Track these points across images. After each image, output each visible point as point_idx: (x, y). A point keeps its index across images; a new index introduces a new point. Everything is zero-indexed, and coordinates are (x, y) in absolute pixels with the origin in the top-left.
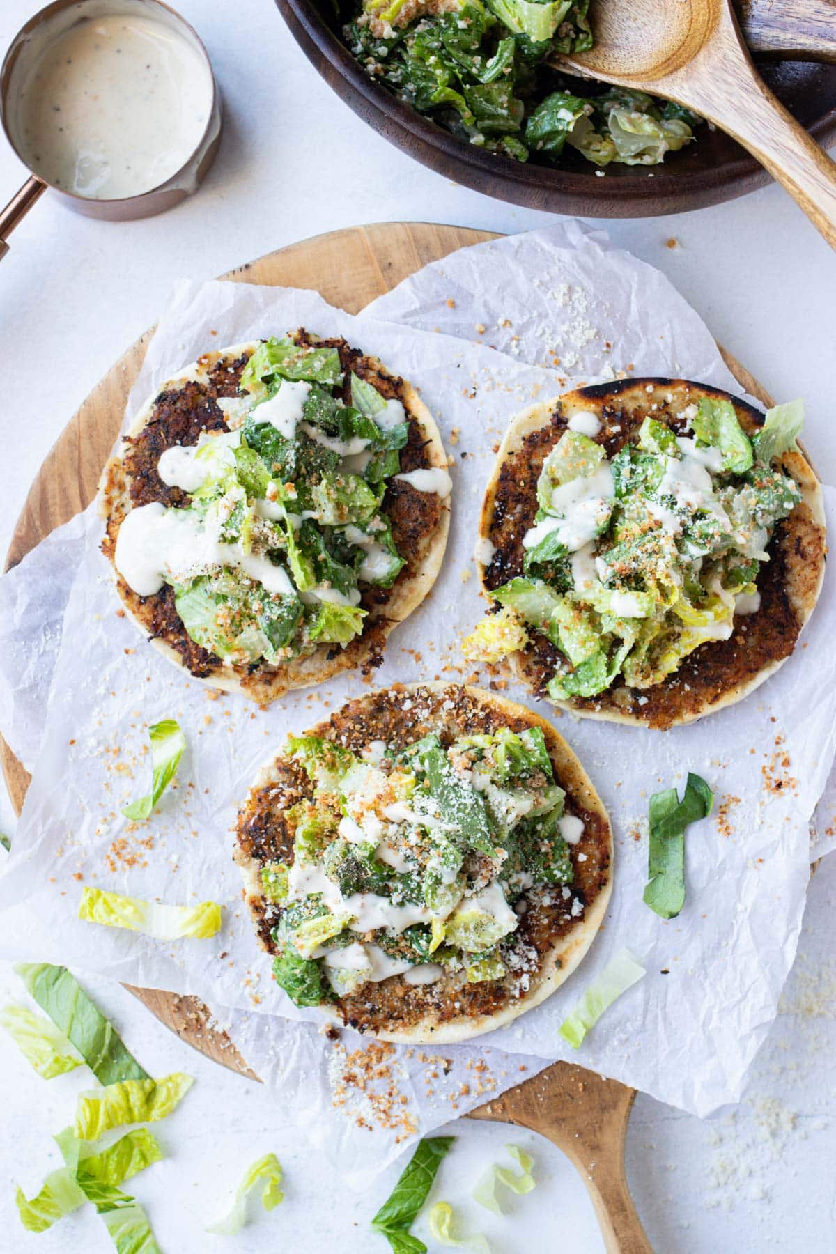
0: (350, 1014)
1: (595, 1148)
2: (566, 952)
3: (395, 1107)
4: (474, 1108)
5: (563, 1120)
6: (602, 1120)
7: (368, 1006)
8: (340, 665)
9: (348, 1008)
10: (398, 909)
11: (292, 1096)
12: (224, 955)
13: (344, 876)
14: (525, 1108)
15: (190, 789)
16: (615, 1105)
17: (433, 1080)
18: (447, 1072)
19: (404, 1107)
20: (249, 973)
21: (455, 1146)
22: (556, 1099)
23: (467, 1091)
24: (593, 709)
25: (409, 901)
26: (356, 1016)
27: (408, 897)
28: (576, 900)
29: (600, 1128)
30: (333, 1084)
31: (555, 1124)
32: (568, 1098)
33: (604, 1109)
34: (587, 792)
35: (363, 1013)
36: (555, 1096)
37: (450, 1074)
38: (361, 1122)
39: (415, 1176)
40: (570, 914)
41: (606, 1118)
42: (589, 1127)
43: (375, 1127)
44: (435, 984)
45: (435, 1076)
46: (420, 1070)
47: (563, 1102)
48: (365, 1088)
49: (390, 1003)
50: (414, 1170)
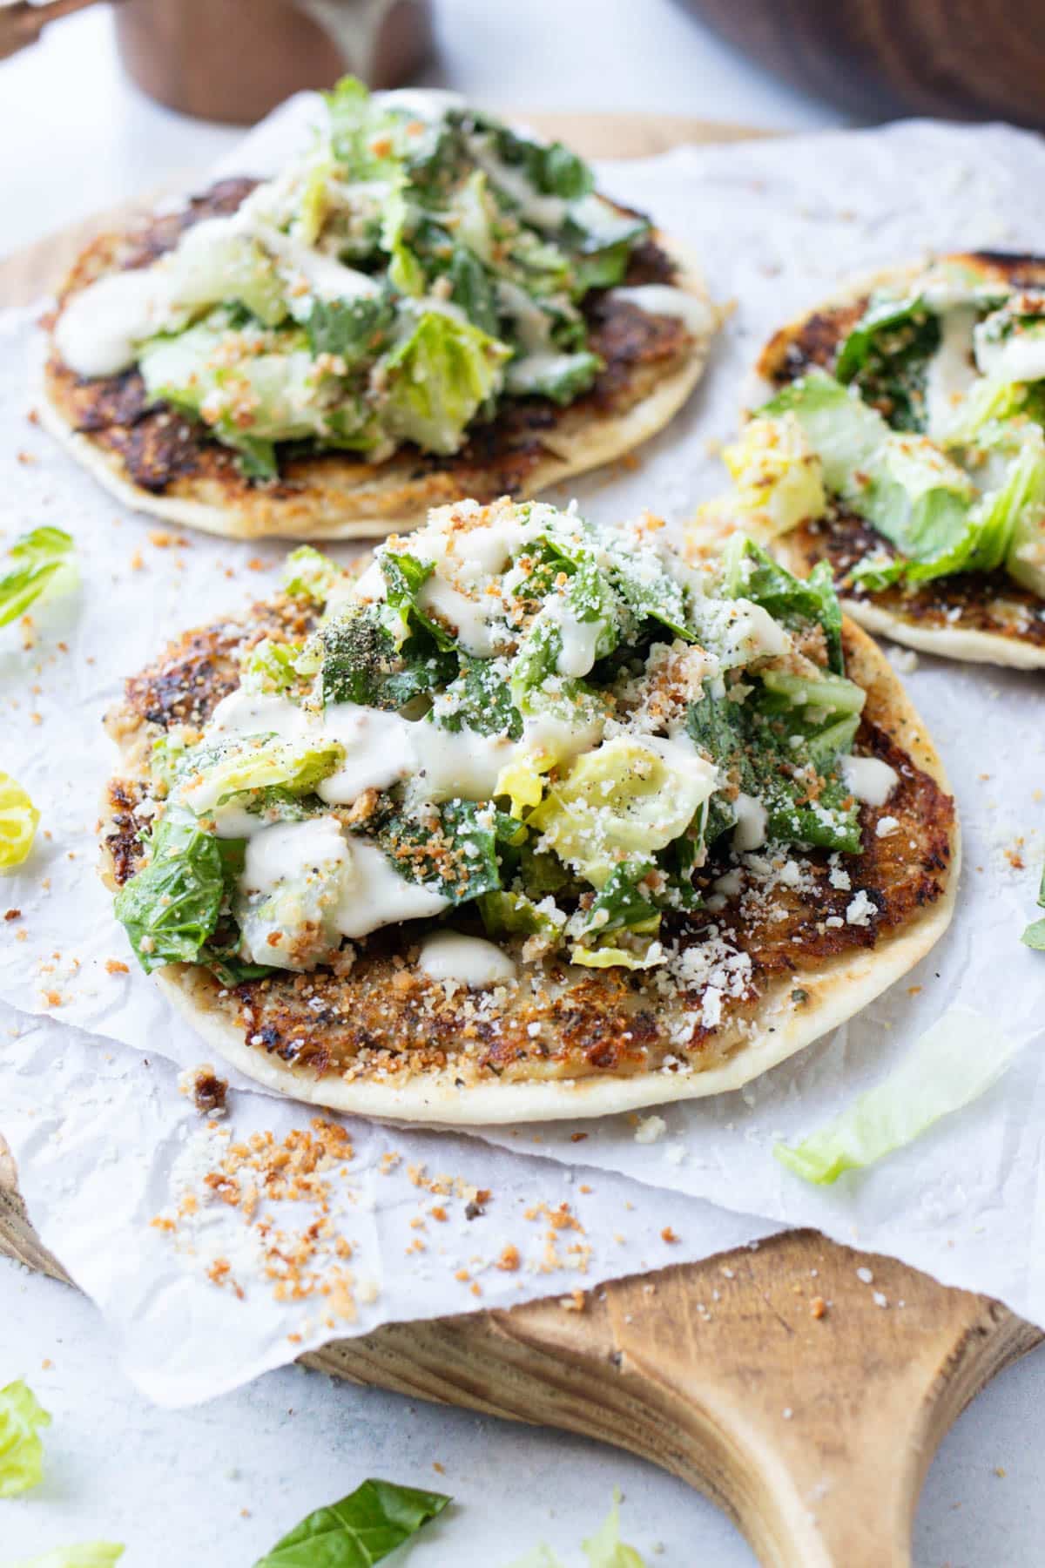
0: (265, 1021)
1: (833, 1452)
2: (822, 986)
3: (320, 1258)
4: (524, 1299)
5: (758, 1373)
6: (861, 1394)
7: (317, 1005)
8: (432, 490)
9: (267, 1008)
10: (444, 733)
11: (65, 1191)
12: (13, 916)
13: (339, 650)
14: (658, 1331)
15: (60, 655)
16: (902, 1364)
17: (432, 1223)
18: (473, 1213)
19: (340, 1263)
20: (57, 957)
21: (454, 1530)
22: (747, 1326)
23: (512, 1263)
24: (942, 621)
25: (473, 724)
26: (281, 1024)
27: (473, 715)
28: (862, 896)
29: (855, 1410)
30: (174, 1187)
31: (735, 1379)
32: (777, 1327)
33: (871, 1368)
34: (914, 735)
35: (298, 1020)
36: (744, 1318)
37: (478, 1221)
38: (220, 1272)
39: (322, 1543)
40: (843, 915)
41: (873, 1389)
42: (826, 1402)
43: (252, 1291)
44: (490, 990)
45: (440, 1216)
46: (404, 1202)
47: (763, 1334)
48: (254, 1215)
49: (371, 1014)
50: (324, 1529)
